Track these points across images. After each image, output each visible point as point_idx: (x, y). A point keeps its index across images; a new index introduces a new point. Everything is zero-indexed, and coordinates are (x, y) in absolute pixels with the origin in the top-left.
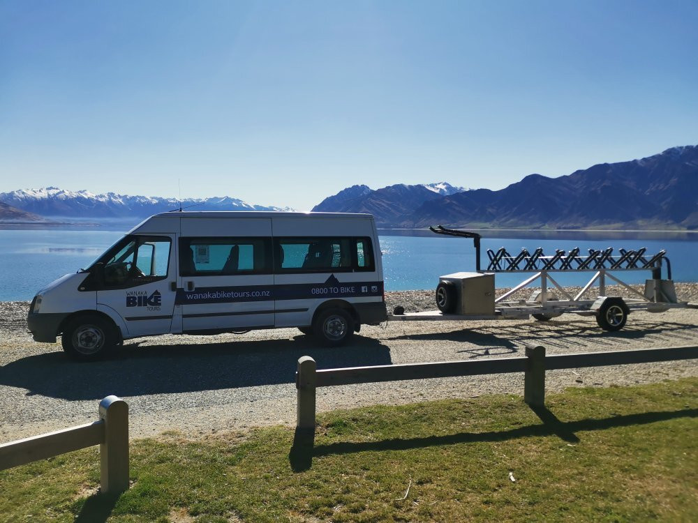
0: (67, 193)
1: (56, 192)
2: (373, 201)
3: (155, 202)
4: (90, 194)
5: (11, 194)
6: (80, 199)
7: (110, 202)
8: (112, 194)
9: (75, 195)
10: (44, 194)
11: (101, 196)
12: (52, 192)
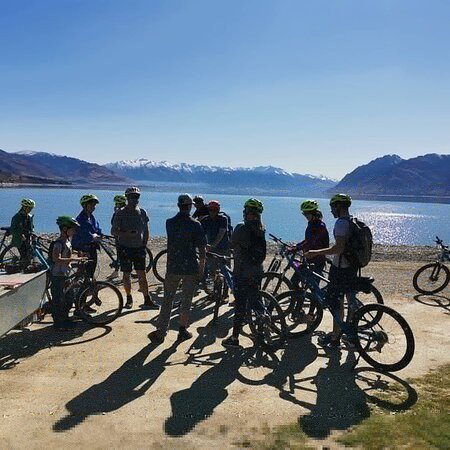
0: (153, 163)
1: (146, 162)
2: (404, 170)
3: (214, 170)
4: (168, 164)
5: (116, 164)
6: (162, 168)
7: (182, 170)
8: (183, 164)
9: (158, 165)
10: (137, 164)
11: (176, 166)
12: (143, 163)
